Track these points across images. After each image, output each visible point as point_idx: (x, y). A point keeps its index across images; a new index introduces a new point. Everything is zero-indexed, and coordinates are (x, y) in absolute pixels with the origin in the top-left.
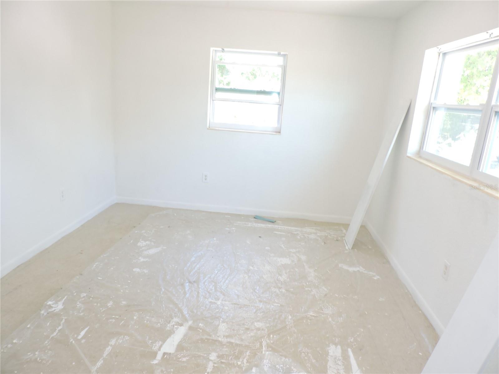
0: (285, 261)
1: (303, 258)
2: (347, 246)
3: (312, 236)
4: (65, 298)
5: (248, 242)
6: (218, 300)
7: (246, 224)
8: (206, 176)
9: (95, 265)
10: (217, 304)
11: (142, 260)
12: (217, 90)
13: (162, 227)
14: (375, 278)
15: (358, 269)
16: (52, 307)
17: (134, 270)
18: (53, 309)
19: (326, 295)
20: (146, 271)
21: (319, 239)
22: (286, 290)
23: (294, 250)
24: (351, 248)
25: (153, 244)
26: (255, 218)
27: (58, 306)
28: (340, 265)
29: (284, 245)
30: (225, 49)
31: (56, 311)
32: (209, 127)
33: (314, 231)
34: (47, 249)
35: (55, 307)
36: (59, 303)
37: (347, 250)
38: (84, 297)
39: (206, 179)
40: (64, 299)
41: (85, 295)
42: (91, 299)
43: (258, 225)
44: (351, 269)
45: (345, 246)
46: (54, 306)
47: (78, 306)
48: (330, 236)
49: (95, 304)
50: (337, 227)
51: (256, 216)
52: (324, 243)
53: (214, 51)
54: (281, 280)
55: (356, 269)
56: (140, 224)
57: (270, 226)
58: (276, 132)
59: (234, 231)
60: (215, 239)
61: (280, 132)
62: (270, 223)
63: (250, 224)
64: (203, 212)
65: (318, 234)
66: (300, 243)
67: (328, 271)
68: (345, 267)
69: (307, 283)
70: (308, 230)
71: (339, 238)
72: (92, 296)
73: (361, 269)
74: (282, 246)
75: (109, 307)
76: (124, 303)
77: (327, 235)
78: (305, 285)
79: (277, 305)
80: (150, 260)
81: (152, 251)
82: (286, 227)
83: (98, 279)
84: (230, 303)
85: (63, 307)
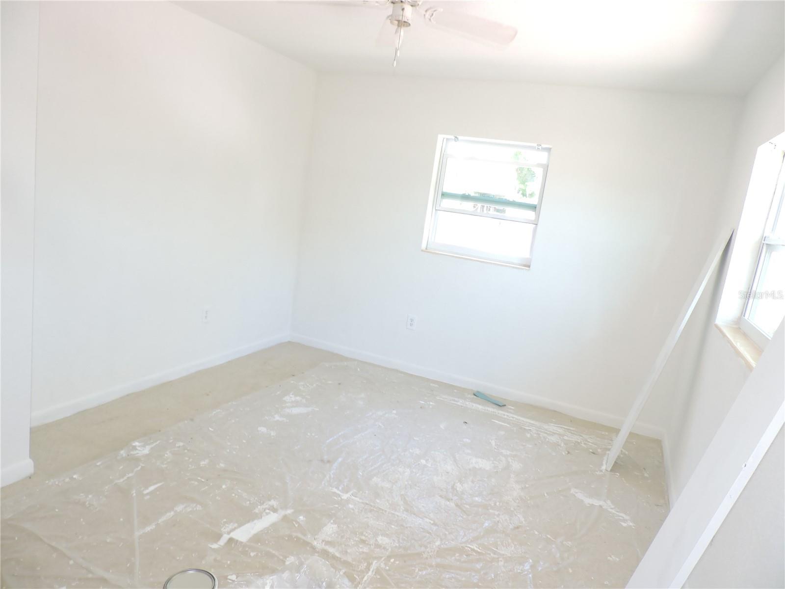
0: (485, 464)
1: (516, 466)
2: (606, 465)
3: (553, 439)
4: (158, 443)
5: (442, 426)
6: (347, 492)
7: (454, 401)
8: (412, 320)
9: (214, 413)
10: (341, 498)
11: (277, 418)
12: (444, 195)
13: (330, 382)
14: (624, 525)
15: (601, 503)
16: (137, 449)
17: (259, 429)
18: (137, 452)
19: (518, 528)
20: (273, 433)
21: (562, 445)
22: (457, 505)
23: (508, 453)
24: (609, 470)
25: (304, 401)
26: (475, 395)
27: (143, 450)
28: (573, 491)
29: (495, 442)
30: (460, 138)
31: (138, 455)
32: (426, 249)
33: (561, 431)
34: (171, 382)
35: (140, 450)
36: (147, 447)
37: (601, 471)
38: (179, 447)
39: (411, 325)
40: (155, 444)
41: (181, 444)
42: (186, 451)
43: (473, 406)
44: (588, 501)
45: (602, 465)
46: (139, 448)
47: (166, 455)
48: (585, 444)
49: (187, 459)
50: (607, 433)
51: (478, 392)
52: (567, 453)
53: (445, 140)
54: (458, 489)
55: (597, 503)
56: (303, 373)
57: (491, 409)
58: (525, 266)
59: (431, 407)
60: (395, 412)
61: (529, 266)
62: (495, 406)
63: (460, 402)
64: (401, 372)
65: (566, 438)
66: (524, 444)
67: (546, 495)
68: (580, 496)
69: (498, 504)
70: (552, 427)
71: (599, 450)
72: (189, 448)
73: (608, 505)
74: (493, 443)
75: (201, 466)
76: (222, 465)
77: (579, 441)
78: (493, 505)
79: (430, 521)
80: (288, 421)
81: (296, 411)
82: (516, 417)
83: (209, 429)
84: (361, 501)
85: (148, 452)
